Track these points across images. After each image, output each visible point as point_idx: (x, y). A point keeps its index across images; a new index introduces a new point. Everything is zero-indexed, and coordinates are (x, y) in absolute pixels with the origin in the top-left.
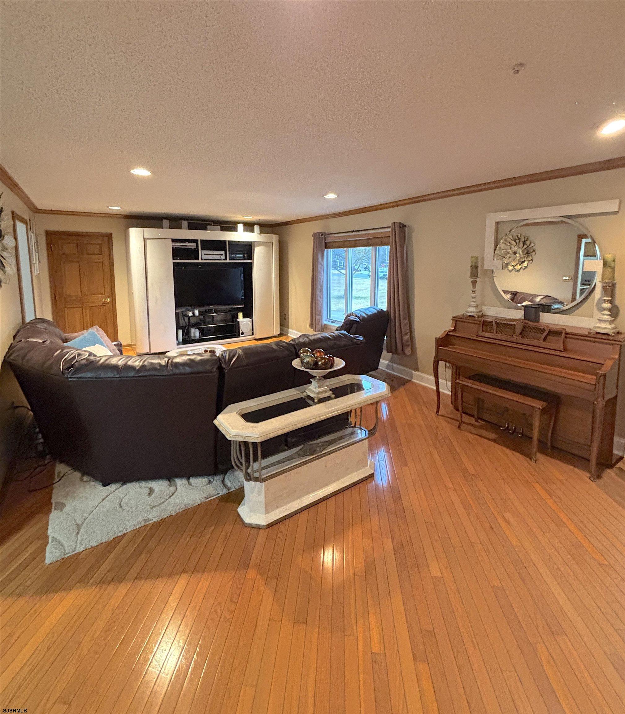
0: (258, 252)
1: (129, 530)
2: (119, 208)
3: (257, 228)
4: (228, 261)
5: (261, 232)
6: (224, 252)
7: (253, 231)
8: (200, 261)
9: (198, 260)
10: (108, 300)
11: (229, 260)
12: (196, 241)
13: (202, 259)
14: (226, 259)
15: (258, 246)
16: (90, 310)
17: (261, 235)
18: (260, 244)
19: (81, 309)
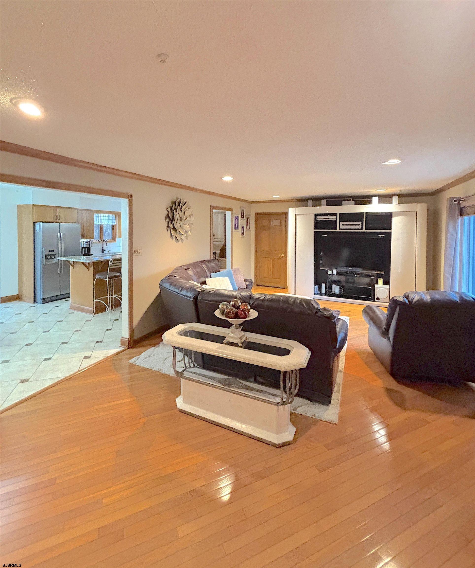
0: (395, 221)
1: (154, 369)
2: (279, 196)
3: (395, 200)
4: (364, 230)
5: (399, 203)
6: (361, 222)
7: (391, 202)
8: (338, 230)
9: (337, 229)
10: (283, 255)
11: (366, 229)
12: (336, 215)
13: (340, 229)
14: (362, 229)
15: (395, 216)
16: (273, 260)
17: (400, 206)
18: (399, 213)
19: (268, 259)
